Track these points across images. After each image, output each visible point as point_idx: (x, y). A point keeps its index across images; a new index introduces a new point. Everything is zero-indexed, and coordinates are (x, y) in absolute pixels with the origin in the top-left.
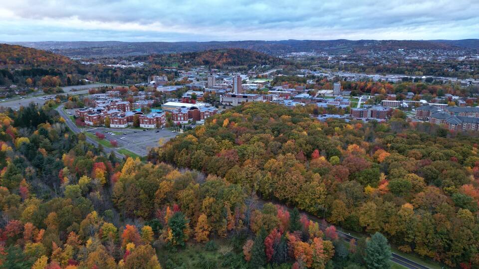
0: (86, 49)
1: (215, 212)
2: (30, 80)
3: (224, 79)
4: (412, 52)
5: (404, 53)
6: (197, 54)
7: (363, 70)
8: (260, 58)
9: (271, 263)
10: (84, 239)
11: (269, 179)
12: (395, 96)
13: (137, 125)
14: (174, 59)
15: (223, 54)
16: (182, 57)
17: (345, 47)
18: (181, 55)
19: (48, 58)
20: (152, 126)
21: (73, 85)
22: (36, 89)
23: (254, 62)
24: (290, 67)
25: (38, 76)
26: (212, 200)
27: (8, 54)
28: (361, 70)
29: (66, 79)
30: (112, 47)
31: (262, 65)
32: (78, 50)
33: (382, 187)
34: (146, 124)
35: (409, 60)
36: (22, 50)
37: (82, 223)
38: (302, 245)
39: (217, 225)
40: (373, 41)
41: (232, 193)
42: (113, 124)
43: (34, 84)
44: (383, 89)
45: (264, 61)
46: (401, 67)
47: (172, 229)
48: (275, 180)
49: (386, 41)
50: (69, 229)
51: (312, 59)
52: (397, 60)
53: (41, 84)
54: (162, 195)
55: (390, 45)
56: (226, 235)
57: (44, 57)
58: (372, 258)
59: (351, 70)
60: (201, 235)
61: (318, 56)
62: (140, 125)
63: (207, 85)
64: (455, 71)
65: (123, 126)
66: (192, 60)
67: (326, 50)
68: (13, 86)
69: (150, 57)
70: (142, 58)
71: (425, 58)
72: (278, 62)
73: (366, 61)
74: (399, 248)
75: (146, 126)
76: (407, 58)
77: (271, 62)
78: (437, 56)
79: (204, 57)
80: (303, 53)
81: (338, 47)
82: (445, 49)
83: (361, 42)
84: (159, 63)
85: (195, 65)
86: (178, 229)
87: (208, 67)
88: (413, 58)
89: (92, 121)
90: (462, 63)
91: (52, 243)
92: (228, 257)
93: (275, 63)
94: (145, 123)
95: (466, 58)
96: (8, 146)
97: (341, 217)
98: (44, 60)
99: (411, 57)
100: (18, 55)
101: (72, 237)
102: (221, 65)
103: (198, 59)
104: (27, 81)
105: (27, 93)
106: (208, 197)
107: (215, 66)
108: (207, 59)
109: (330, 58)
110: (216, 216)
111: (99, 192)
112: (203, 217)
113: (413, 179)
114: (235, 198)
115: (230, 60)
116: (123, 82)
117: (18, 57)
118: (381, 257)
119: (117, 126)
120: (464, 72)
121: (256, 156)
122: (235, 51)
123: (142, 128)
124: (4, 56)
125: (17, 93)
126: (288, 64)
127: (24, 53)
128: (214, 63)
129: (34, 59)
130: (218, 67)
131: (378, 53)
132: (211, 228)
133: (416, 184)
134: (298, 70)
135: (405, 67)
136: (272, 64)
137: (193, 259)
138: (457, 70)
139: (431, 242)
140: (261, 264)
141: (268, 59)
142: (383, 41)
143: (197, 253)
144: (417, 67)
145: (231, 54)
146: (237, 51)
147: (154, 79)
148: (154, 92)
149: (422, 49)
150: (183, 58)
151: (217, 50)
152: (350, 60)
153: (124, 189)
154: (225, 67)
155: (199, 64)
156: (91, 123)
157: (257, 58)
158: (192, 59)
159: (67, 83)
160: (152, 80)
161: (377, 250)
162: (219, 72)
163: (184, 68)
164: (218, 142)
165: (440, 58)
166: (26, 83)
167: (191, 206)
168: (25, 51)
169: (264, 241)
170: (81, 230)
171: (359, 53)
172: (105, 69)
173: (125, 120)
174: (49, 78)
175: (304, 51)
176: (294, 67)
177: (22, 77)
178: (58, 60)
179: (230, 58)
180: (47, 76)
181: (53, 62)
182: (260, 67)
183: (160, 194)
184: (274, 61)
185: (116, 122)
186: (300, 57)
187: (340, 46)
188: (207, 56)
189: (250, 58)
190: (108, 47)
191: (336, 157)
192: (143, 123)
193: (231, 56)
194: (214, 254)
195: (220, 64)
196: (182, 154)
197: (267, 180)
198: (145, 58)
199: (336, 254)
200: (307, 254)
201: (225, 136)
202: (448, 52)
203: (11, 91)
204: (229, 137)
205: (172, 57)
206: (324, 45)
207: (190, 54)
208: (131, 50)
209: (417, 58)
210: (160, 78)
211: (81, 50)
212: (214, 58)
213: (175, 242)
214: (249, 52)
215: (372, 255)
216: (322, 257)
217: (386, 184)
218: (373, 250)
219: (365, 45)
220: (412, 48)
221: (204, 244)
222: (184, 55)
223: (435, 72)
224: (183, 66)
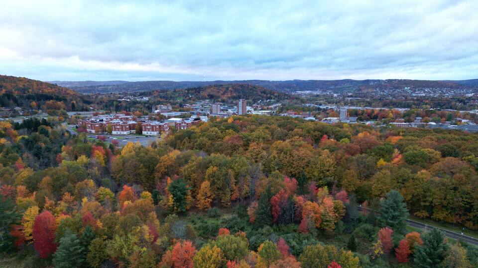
0: (92, 86)
1: (219, 179)
2: (34, 103)
3: (229, 110)
4: (418, 90)
5: (410, 91)
6: (202, 88)
7: (370, 104)
8: (264, 92)
9: (277, 223)
10: (80, 197)
11: (275, 158)
12: (403, 119)
13: (140, 132)
14: (179, 94)
15: (228, 88)
16: (186, 91)
17: (352, 85)
18: (186, 90)
19: (53, 90)
20: (155, 133)
21: (77, 111)
22: (40, 111)
23: (259, 97)
24: (295, 101)
25: (42, 101)
26: (215, 169)
27: (15, 84)
28: (367, 104)
29: (70, 105)
30: (118, 86)
31: (267, 100)
32: (84, 89)
33: (396, 160)
34: (149, 131)
35: (415, 96)
36: (28, 82)
37: (77, 185)
38: (310, 205)
39: (221, 192)
40: (379, 81)
41: (236, 162)
42: (115, 130)
43: (39, 107)
44: (391, 114)
45: (269, 95)
46: (408, 102)
47: (173, 195)
48: (281, 157)
49: (393, 80)
50: (63, 189)
51: (318, 96)
52: (404, 96)
53: (46, 107)
54: (163, 170)
55: (396, 84)
56: (229, 204)
57: (49, 88)
58: (386, 215)
59: (357, 105)
60: (203, 201)
61: (323, 94)
62: (143, 132)
63: (211, 112)
64: (463, 104)
65: (125, 133)
66: (197, 95)
67: (331, 89)
68: (17, 108)
69: (155, 92)
70: (147, 93)
71: (432, 95)
72: (283, 97)
73: (371, 97)
74: (415, 214)
75: (149, 133)
76: (414, 95)
77: (276, 97)
78: (444, 93)
79: (209, 91)
80: (308, 92)
81: (343, 86)
82: (451, 87)
83: (367, 82)
84: (164, 97)
85: (200, 99)
86: (179, 193)
87: (213, 100)
88: (419, 95)
89: (94, 129)
90: (470, 99)
91: (44, 198)
92: (231, 221)
93: (279, 98)
94: (147, 130)
95: (473, 95)
96: (8, 141)
97: (352, 186)
98: (49, 90)
99: (418, 94)
100: (24, 86)
101: (67, 196)
102: (226, 99)
103: (202, 93)
104: (31, 104)
105: (31, 114)
106: (212, 167)
107: (220, 100)
108: (212, 93)
109: (335, 95)
110: (220, 184)
111: (97, 168)
112: (205, 184)
113: (429, 153)
114: (239, 167)
115: (234, 94)
116: (128, 110)
117: (23, 87)
118: (397, 213)
119: (119, 133)
120: (472, 105)
121: (261, 140)
122: (239, 86)
123: (144, 135)
124: (10, 86)
125: (21, 114)
126: (293, 98)
127: (29, 84)
128: (219, 97)
129: (40, 90)
130: (223, 101)
131: (383, 92)
132: (214, 195)
133: (433, 157)
134: (303, 105)
135: (412, 101)
136: (277, 99)
137: (195, 224)
138: (465, 104)
139: (451, 203)
140: (267, 224)
141: (273, 94)
142: (389, 80)
143: (199, 219)
144: (424, 101)
145: (236, 89)
146: (242, 86)
147: (159, 108)
148: (158, 115)
149: (428, 87)
150: (188, 93)
151: (222, 86)
152: (356, 97)
153: (124, 163)
154: (230, 101)
155: (204, 98)
156: (93, 131)
157: (261, 93)
158: (197, 93)
159: (71, 109)
160: (156, 109)
161: (392, 207)
162: (224, 105)
163: (189, 101)
164: (222, 132)
165: (447, 94)
166: (30, 106)
167: (194, 177)
168: (31, 83)
169: (269, 200)
170: (76, 191)
171: (365, 91)
172: (110, 100)
173: (127, 127)
174: (53, 103)
175: (310, 90)
176: (299, 102)
177: (27, 100)
178: (63, 91)
179: (234, 92)
180: (51, 100)
181: (58, 93)
182: (265, 101)
183: (161, 167)
184: (279, 96)
185: (118, 128)
186: (305, 94)
187: (346, 85)
188: (212, 90)
189: (255, 93)
190: (114, 85)
191: (347, 139)
192: (145, 130)
193: (236, 90)
194: (217, 220)
195: (224, 98)
196: (184, 143)
197: (272, 159)
198: (150, 93)
199: (347, 214)
200: (316, 213)
201: (229, 127)
202: (455, 90)
203: (15, 112)
204: (233, 128)
205: (177, 92)
206: (329, 85)
207: (195, 89)
208: (137, 88)
209: (424, 95)
210: (164, 107)
211: (87, 88)
212: (219, 92)
213: (175, 208)
214: (254, 87)
215: (387, 213)
216: (331, 215)
217: (400, 156)
218: (388, 206)
219: (371, 84)
220: (419, 87)
221: (206, 212)
222: (188, 90)
223: (443, 106)
224: (188, 99)
